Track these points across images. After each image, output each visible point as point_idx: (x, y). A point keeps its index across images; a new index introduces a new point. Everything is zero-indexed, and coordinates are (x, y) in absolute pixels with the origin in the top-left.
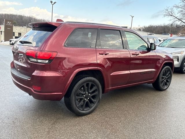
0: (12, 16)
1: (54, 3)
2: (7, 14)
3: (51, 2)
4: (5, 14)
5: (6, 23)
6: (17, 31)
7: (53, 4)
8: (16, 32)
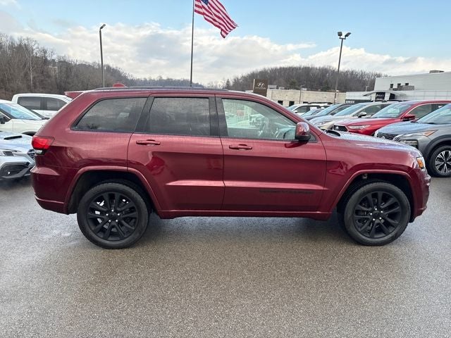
0: (291, 69)
1: (346, 36)
2: (284, 68)
3: (340, 34)
4: (281, 68)
5: (256, 85)
6: (287, 98)
7: (342, 39)
8: (285, 100)
